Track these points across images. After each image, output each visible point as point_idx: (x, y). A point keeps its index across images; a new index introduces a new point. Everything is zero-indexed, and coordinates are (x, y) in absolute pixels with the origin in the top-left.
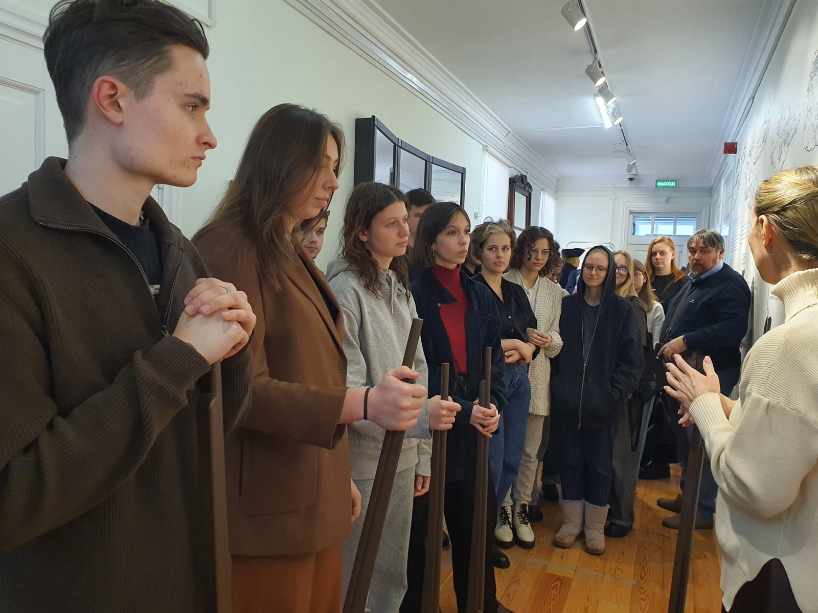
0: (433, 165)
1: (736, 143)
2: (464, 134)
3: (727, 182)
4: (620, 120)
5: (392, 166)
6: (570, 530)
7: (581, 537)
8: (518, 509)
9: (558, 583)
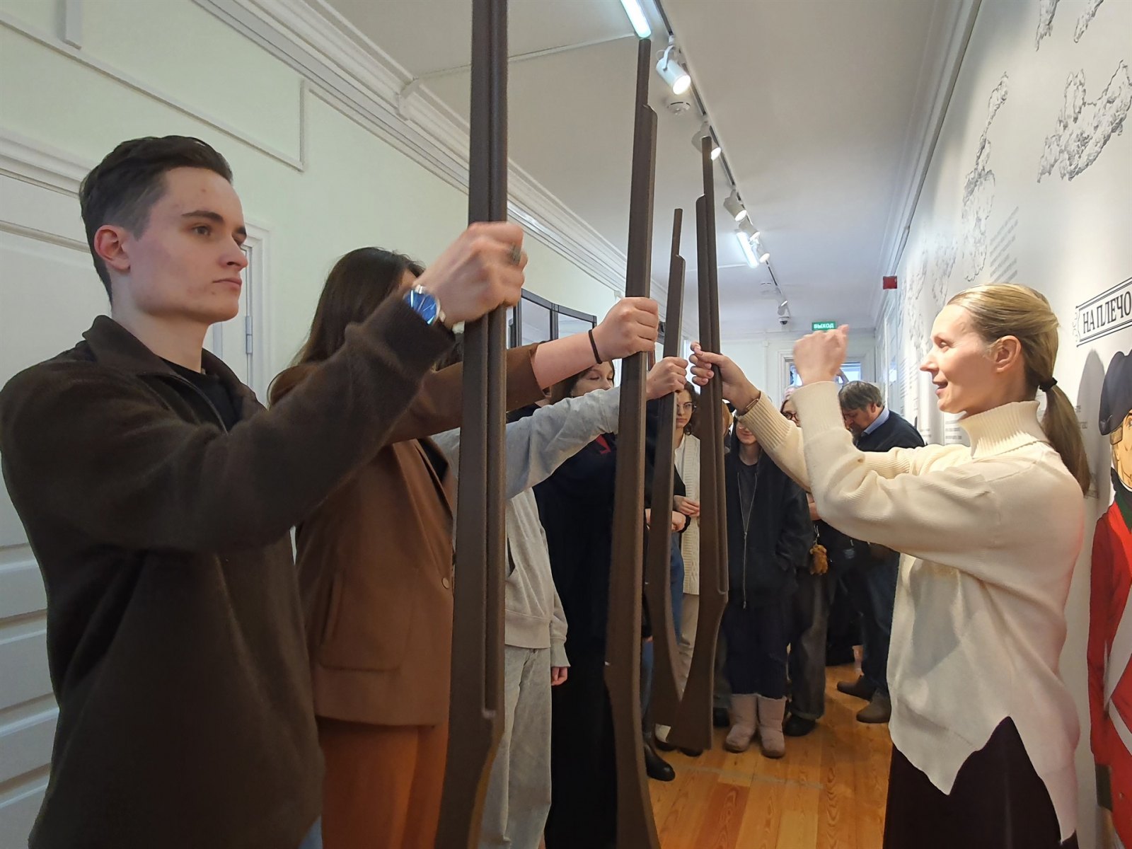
0: (559, 314)
1: (896, 277)
2: (593, 279)
3: (890, 321)
4: (766, 257)
5: (512, 317)
9: (733, 794)
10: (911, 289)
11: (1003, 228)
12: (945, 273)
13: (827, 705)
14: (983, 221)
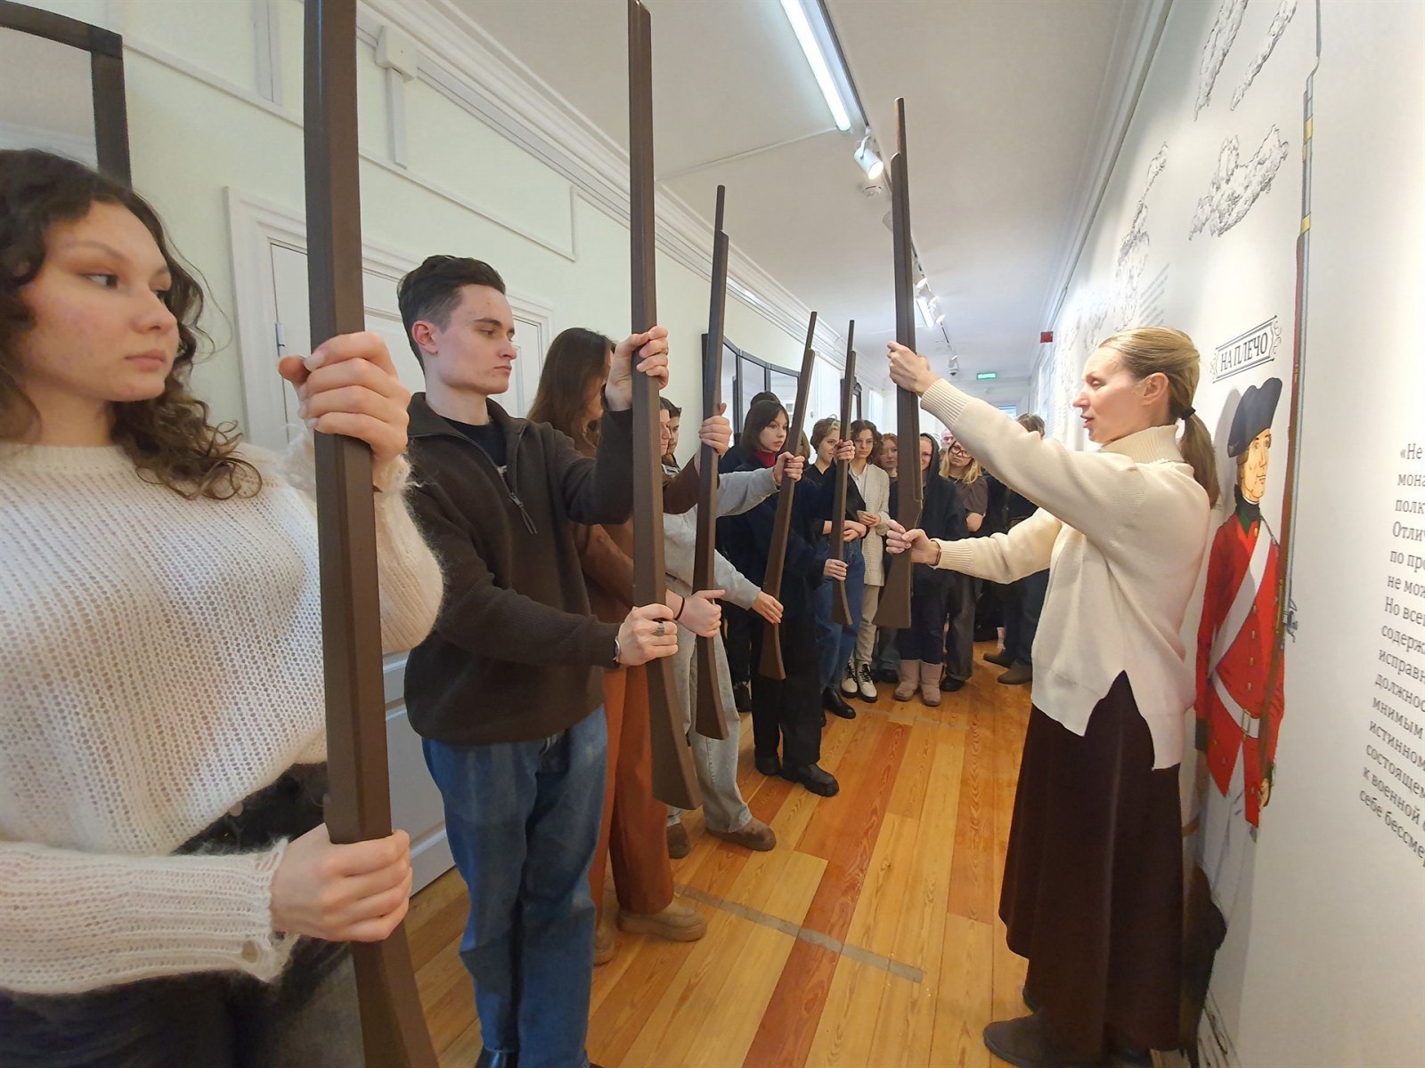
0: (772, 372)
1: (1052, 333)
3: (1044, 370)
4: (940, 319)
5: (735, 374)
6: (907, 686)
7: (919, 691)
8: (860, 669)
10: (1065, 341)
11: (1154, 282)
12: (1096, 326)
13: (974, 671)
14: (1135, 279)
